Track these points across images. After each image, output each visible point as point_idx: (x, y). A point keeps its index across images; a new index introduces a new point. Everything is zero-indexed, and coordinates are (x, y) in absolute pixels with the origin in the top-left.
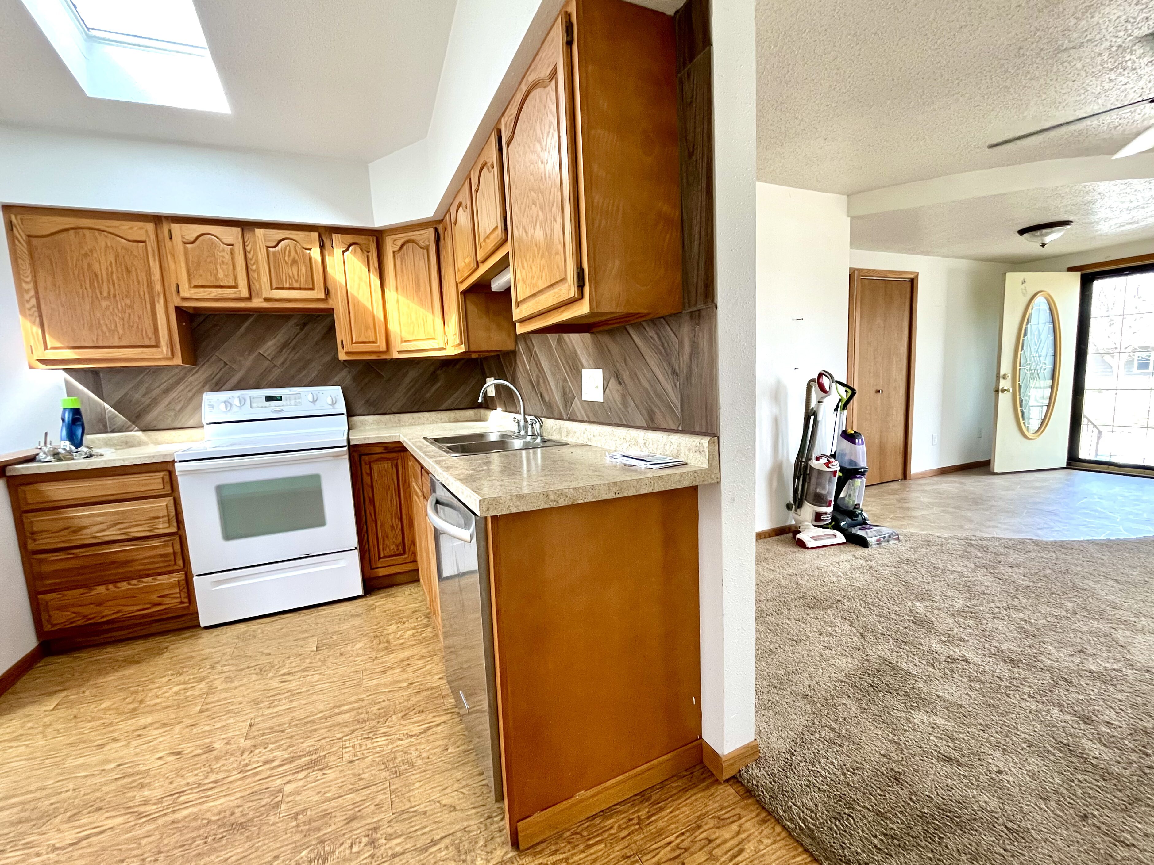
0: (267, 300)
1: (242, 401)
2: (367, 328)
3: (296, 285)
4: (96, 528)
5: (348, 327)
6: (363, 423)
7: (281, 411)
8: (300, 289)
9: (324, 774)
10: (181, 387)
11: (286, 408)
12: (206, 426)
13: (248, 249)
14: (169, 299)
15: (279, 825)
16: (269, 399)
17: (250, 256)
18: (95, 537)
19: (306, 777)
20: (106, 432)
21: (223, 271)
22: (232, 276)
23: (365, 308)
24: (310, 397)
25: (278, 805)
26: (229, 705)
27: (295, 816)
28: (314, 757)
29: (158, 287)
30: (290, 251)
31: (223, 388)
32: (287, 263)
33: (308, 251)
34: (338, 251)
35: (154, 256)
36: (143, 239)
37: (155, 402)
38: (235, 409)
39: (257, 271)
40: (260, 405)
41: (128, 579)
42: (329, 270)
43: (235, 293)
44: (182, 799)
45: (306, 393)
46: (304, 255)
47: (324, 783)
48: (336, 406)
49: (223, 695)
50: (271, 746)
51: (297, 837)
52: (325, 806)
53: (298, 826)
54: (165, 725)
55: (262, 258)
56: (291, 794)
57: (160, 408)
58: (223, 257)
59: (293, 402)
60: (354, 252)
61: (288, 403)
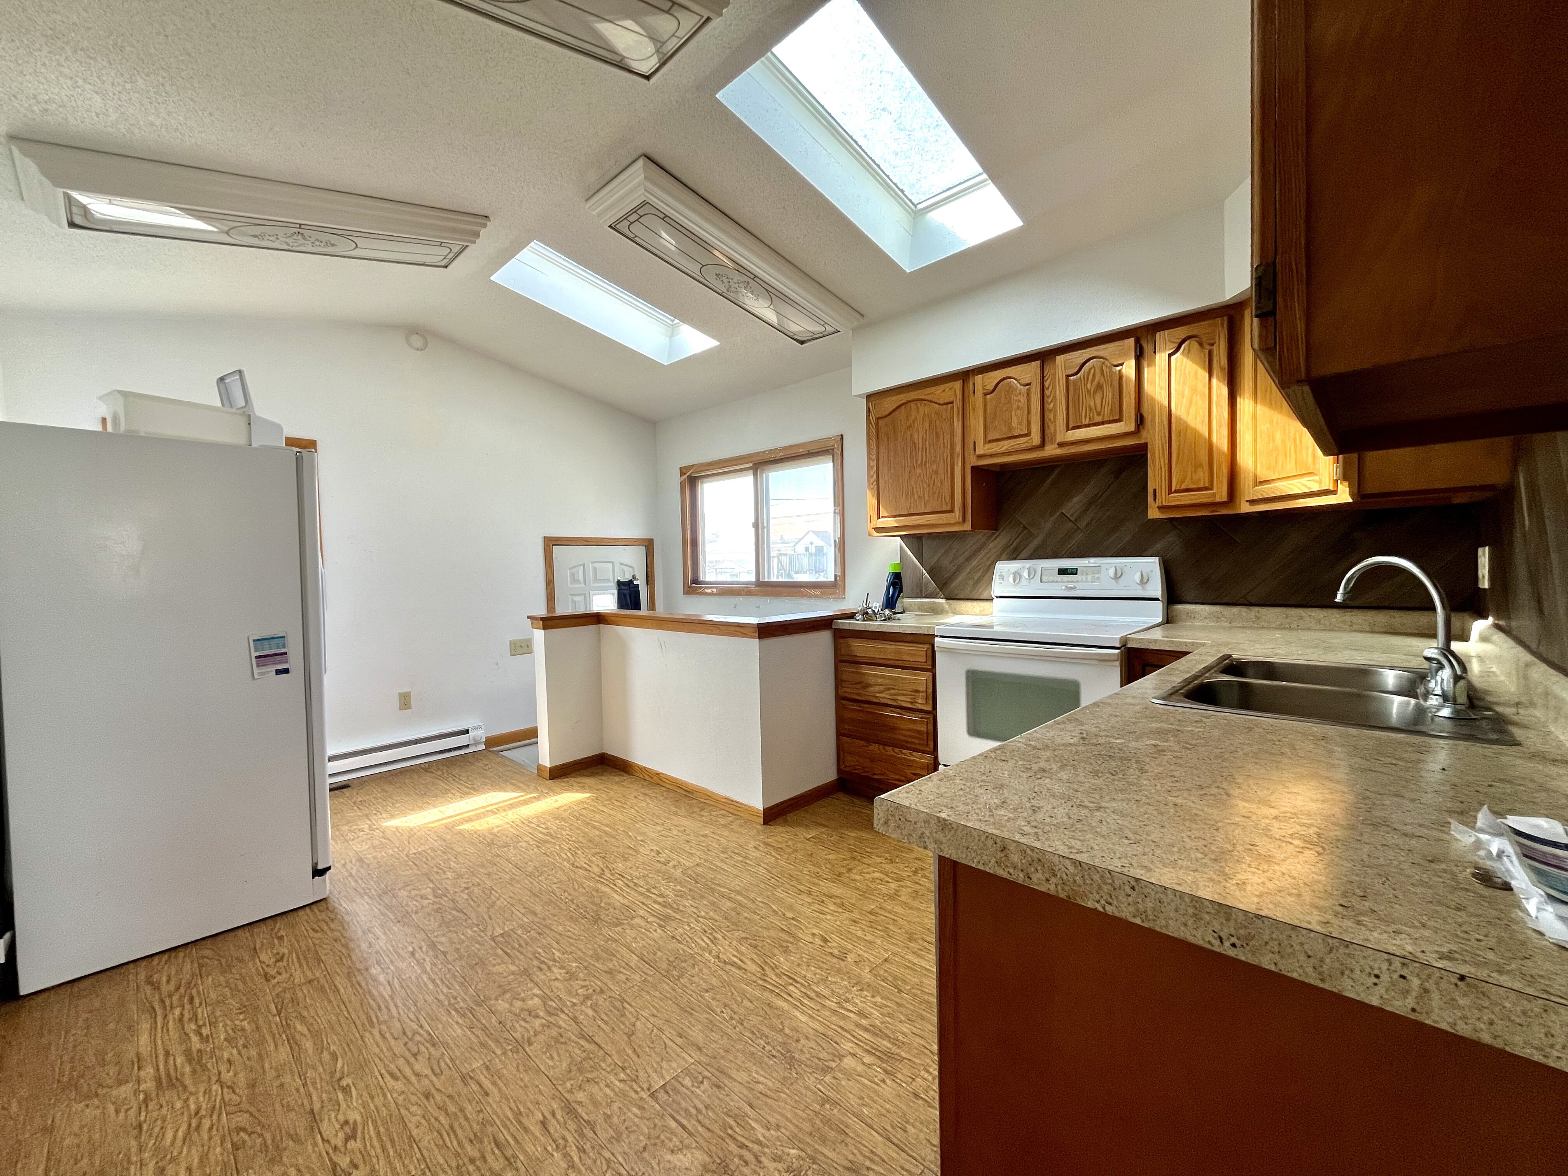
0: (1061, 445)
1: (1032, 573)
2: (1197, 466)
3: (1098, 419)
4: (877, 688)
5: (1165, 469)
6: (1191, 616)
7: (1074, 588)
8: (1103, 423)
9: (883, 1081)
10: (983, 553)
11: (1081, 585)
12: (995, 600)
13: (1046, 384)
14: (966, 460)
15: (809, 1094)
16: (1062, 572)
17: (1047, 392)
18: (877, 697)
19: (869, 1066)
20: (921, 597)
21: (1018, 418)
22: (1025, 421)
23: (1196, 433)
24: (1111, 572)
25: (826, 1070)
26: (891, 922)
27: (826, 1100)
28: (894, 1049)
29: (958, 449)
30: (1094, 375)
31: (1021, 556)
32: (1089, 392)
33: (1118, 368)
34: (1161, 358)
35: (958, 415)
36: (951, 400)
37: (959, 569)
38: (1024, 582)
39: (1054, 410)
40: (1051, 578)
41: (894, 746)
42: (1147, 386)
43: (1026, 442)
44: (791, 988)
45: (1109, 565)
46: (1112, 373)
47: (876, 1092)
48: (1149, 586)
49: (898, 909)
50: (878, 999)
51: (807, 1127)
52: (852, 1121)
53: (817, 1113)
54: (842, 905)
55: (1060, 392)
56: (844, 1071)
57: (961, 577)
58: (1019, 401)
59: (1090, 577)
60: (1188, 353)
61: (1084, 577)
